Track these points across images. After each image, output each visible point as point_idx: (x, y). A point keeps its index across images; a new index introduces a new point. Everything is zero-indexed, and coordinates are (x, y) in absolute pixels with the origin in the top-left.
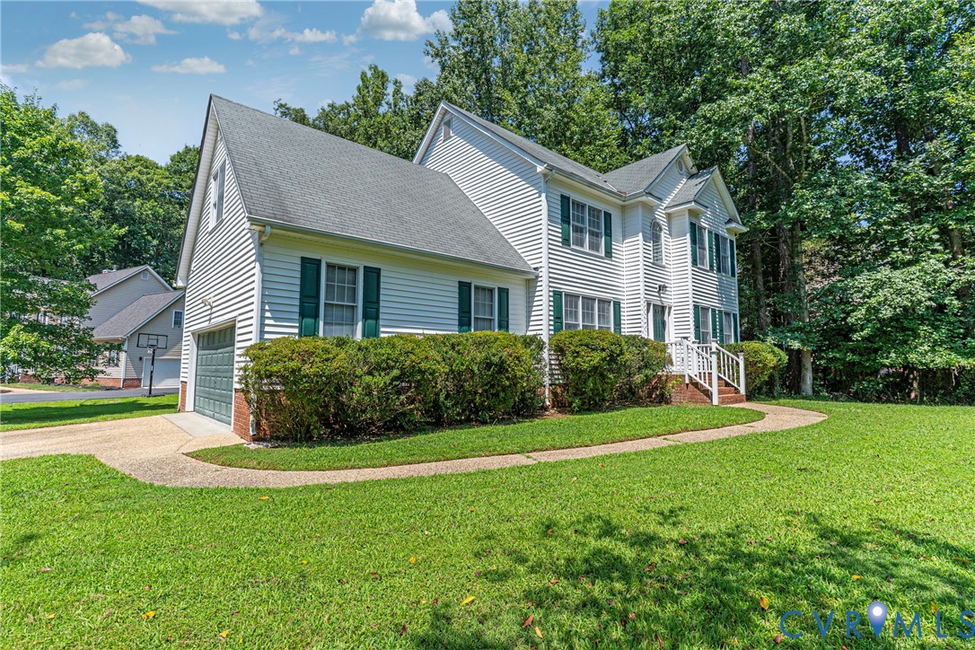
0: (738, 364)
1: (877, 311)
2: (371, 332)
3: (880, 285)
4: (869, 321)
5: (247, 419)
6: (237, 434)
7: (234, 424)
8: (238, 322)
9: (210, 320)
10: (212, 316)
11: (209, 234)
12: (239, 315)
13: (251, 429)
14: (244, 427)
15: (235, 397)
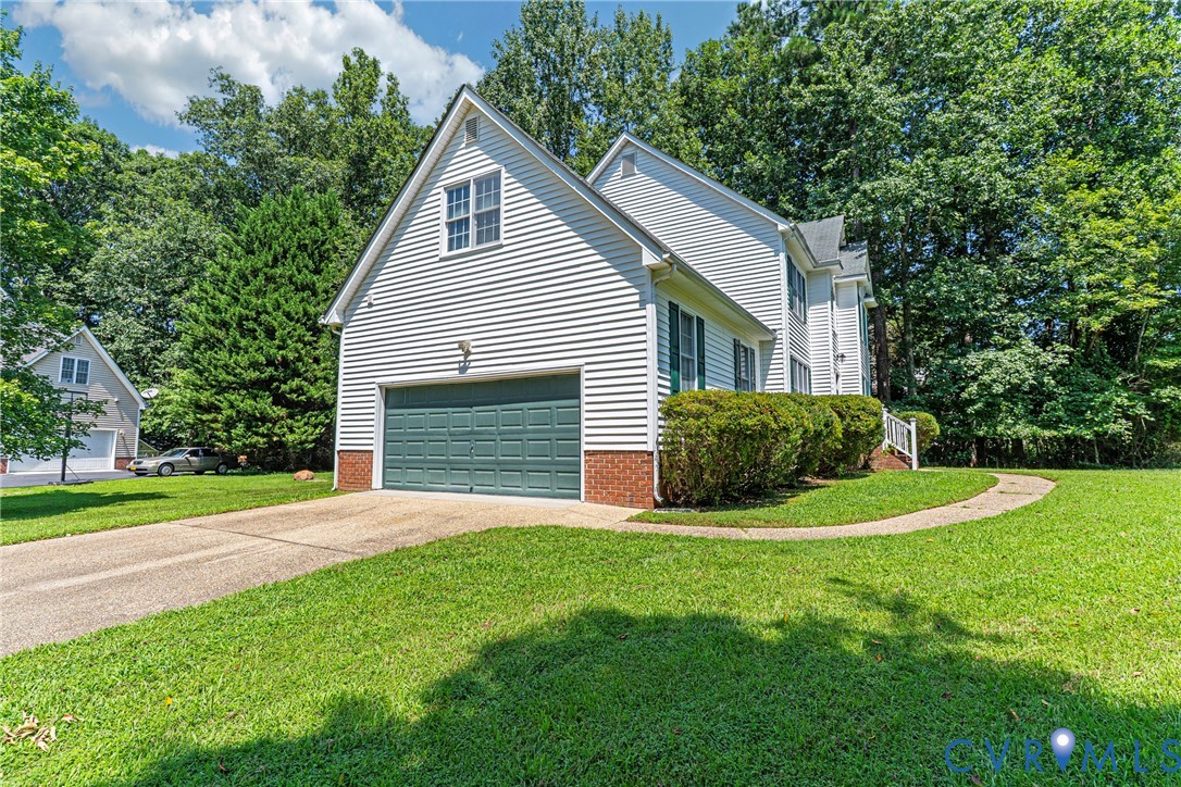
0: (909, 432)
1: (990, 386)
2: (702, 386)
3: (989, 364)
4: (982, 396)
5: (636, 483)
6: (602, 503)
7: (586, 492)
8: (587, 372)
9: (463, 370)
10: (472, 364)
11: (442, 260)
12: (587, 364)
13: (656, 493)
14: (628, 493)
15: (586, 461)
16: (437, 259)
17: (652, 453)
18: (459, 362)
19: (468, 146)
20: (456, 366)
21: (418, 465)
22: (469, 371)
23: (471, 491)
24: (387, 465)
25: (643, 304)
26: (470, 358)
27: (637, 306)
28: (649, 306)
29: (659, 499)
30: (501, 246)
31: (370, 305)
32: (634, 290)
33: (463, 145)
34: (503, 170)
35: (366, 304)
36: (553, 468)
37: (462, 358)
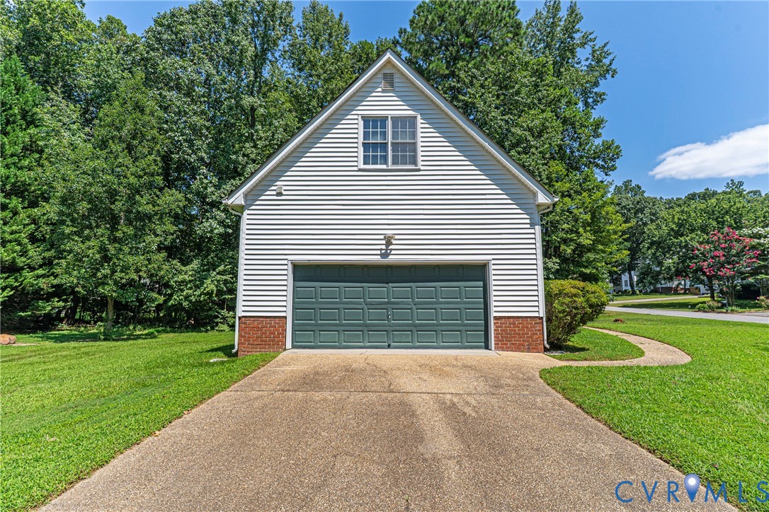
5: (531, 337)
6: (508, 351)
7: (495, 344)
8: (493, 264)
9: (385, 255)
10: (393, 252)
11: (360, 170)
12: (493, 259)
13: (546, 342)
14: (526, 344)
15: (495, 323)
16: (356, 169)
17: (542, 318)
18: (381, 250)
19: (383, 91)
20: (379, 252)
21: (334, 328)
22: (390, 257)
23: (389, 347)
24: (296, 328)
25: (532, 225)
26: (390, 247)
27: (528, 226)
28: (537, 227)
29: (548, 346)
30: (419, 170)
31: (280, 194)
32: (525, 216)
33: (379, 89)
34: (419, 117)
35: (274, 193)
36: (463, 328)
37: (384, 247)
